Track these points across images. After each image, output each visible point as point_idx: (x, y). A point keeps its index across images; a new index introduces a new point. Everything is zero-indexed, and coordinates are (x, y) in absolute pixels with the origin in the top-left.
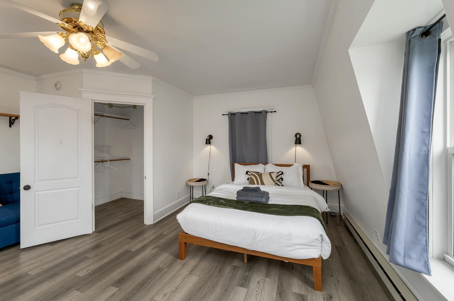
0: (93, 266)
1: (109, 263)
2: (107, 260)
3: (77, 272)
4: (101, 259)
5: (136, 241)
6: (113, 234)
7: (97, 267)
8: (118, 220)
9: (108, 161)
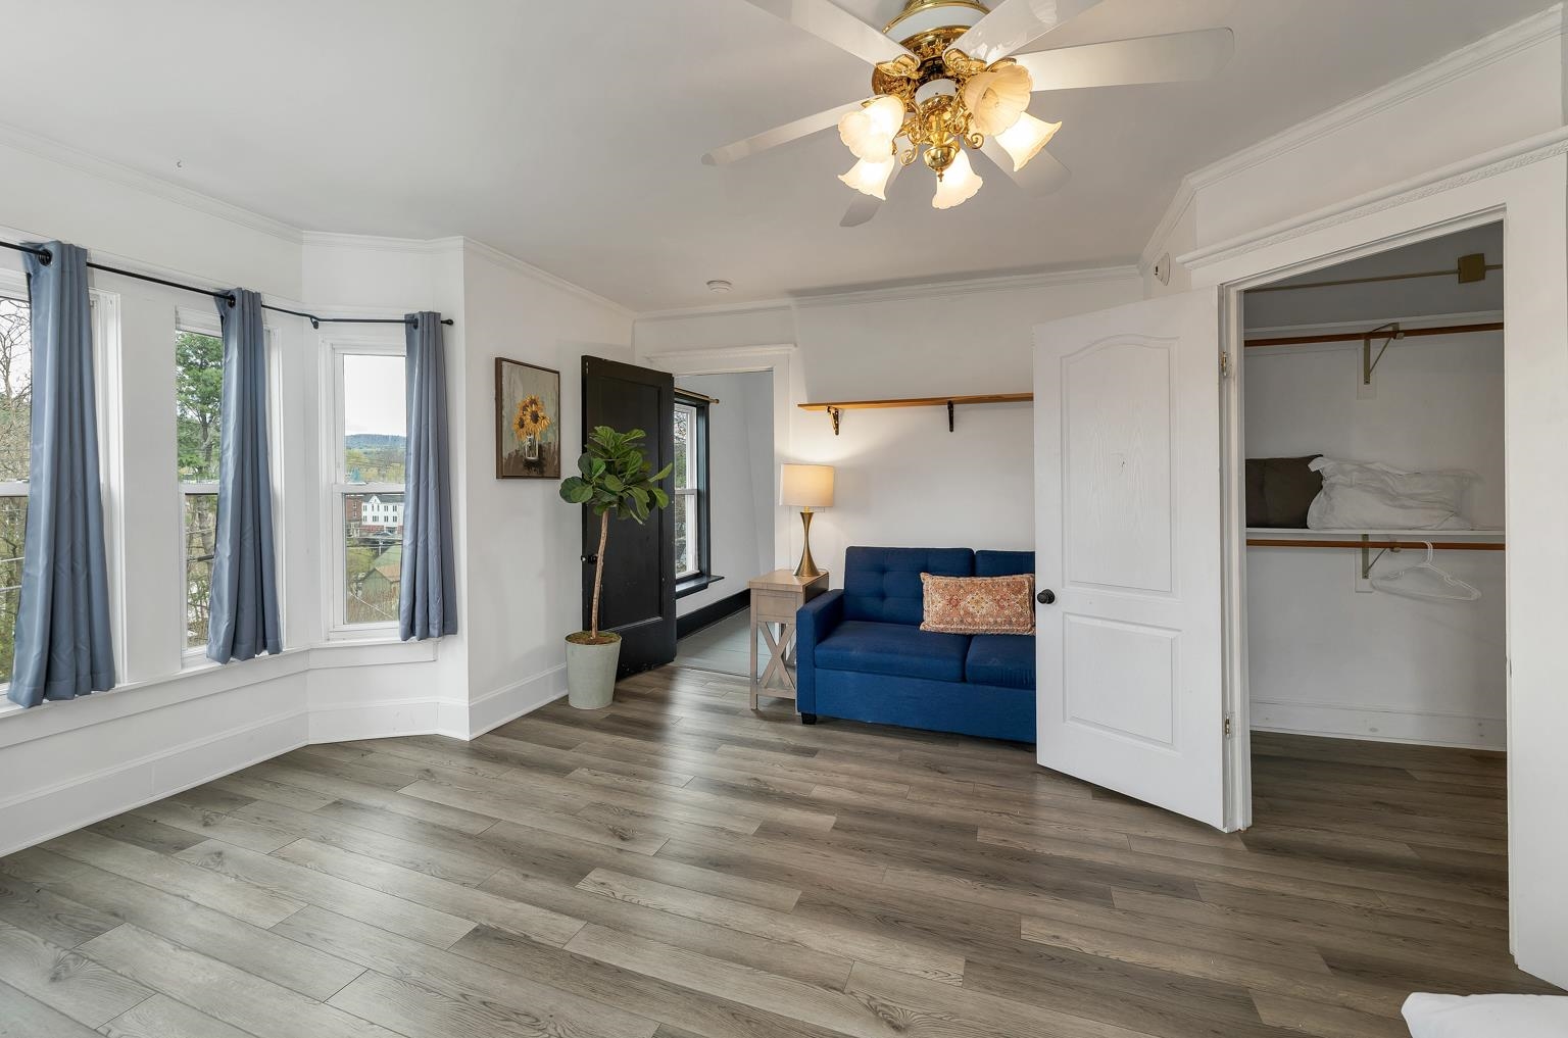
0: (1080, 938)
1: (1126, 972)
2: (1136, 957)
3: (1032, 915)
4: (1131, 936)
5: (1342, 994)
6: (1290, 889)
7: (1088, 951)
8: (1398, 849)
9: (1424, 546)
